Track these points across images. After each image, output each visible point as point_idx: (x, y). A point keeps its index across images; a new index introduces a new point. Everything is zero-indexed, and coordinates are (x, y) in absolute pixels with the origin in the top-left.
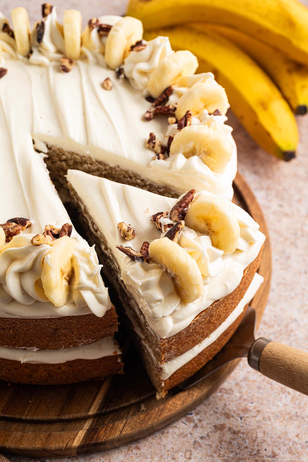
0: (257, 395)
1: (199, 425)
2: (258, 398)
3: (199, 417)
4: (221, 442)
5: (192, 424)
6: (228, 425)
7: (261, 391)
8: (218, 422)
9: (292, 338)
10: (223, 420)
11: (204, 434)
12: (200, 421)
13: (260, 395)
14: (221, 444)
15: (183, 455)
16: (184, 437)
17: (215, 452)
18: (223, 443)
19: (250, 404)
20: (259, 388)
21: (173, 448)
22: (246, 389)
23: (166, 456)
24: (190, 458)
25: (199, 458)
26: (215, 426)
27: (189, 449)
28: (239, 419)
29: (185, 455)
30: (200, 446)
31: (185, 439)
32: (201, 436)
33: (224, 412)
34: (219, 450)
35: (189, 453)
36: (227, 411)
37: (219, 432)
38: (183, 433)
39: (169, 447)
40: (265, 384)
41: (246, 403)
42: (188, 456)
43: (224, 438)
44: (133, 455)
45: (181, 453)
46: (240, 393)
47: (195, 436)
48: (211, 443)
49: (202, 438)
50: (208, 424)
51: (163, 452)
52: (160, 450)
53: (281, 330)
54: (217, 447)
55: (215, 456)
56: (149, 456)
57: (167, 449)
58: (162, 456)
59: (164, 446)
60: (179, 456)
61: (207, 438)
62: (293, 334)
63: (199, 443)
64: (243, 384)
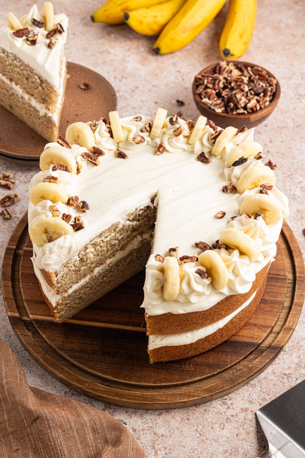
0: (272, 389)
1: (231, 407)
2: (273, 391)
3: (231, 402)
4: (245, 420)
5: (226, 406)
6: (250, 409)
7: (276, 387)
8: (244, 406)
9: (301, 352)
10: (247, 405)
11: (234, 414)
12: (232, 404)
13: (275, 390)
14: (245, 421)
15: (219, 426)
16: (220, 414)
17: (241, 426)
18: (246, 420)
19: (267, 396)
20: (274, 385)
21: (212, 421)
22: (265, 385)
23: (207, 426)
24: (223, 429)
25: (229, 429)
26: (241, 409)
27: (223, 423)
28: (259, 405)
29: (220, 427)
30: (231, 421)
31: (220, 416)
32: (231, 414)
33: (248, 400)
34: (243, 424)
35: (223, 425)
36: (250, 399)
37: (244, 413)
38: (219, 412)
39: (210, 420)
40: (279, 382)
41: (264, 394)
42: (222, 427)
43: (247, 417)
44: (185, 424)
45: (217, 425)
46: (261, 387)
47: (227, 415)
48: (238, 420)
49: (232, 416)
50: (237, 407)
51: (205, 423)
52: (203, 422)
53: (293, 345)
54: (242, 422)
55: (241, 428)
56: (196, 425)
57: (208, 421)
58: (204, 426)
59: (206, 419)
60: (216, 426)
61: (236, 416)
62: (302, 349)
63: (230, 419)
64: (263, 381)
